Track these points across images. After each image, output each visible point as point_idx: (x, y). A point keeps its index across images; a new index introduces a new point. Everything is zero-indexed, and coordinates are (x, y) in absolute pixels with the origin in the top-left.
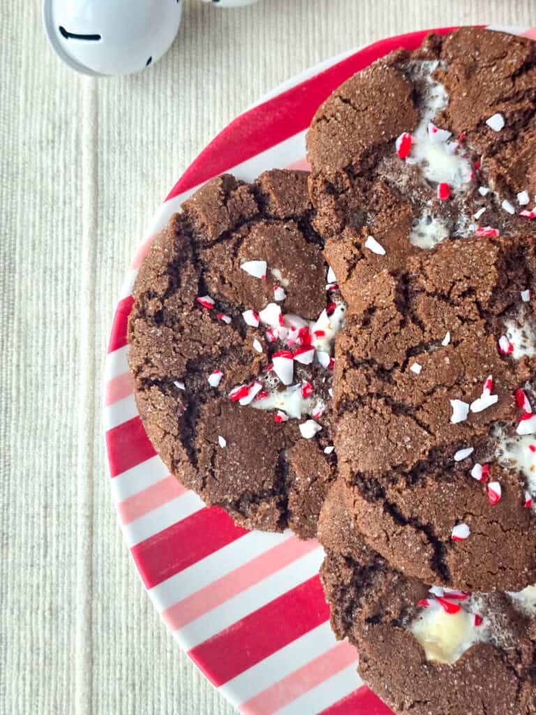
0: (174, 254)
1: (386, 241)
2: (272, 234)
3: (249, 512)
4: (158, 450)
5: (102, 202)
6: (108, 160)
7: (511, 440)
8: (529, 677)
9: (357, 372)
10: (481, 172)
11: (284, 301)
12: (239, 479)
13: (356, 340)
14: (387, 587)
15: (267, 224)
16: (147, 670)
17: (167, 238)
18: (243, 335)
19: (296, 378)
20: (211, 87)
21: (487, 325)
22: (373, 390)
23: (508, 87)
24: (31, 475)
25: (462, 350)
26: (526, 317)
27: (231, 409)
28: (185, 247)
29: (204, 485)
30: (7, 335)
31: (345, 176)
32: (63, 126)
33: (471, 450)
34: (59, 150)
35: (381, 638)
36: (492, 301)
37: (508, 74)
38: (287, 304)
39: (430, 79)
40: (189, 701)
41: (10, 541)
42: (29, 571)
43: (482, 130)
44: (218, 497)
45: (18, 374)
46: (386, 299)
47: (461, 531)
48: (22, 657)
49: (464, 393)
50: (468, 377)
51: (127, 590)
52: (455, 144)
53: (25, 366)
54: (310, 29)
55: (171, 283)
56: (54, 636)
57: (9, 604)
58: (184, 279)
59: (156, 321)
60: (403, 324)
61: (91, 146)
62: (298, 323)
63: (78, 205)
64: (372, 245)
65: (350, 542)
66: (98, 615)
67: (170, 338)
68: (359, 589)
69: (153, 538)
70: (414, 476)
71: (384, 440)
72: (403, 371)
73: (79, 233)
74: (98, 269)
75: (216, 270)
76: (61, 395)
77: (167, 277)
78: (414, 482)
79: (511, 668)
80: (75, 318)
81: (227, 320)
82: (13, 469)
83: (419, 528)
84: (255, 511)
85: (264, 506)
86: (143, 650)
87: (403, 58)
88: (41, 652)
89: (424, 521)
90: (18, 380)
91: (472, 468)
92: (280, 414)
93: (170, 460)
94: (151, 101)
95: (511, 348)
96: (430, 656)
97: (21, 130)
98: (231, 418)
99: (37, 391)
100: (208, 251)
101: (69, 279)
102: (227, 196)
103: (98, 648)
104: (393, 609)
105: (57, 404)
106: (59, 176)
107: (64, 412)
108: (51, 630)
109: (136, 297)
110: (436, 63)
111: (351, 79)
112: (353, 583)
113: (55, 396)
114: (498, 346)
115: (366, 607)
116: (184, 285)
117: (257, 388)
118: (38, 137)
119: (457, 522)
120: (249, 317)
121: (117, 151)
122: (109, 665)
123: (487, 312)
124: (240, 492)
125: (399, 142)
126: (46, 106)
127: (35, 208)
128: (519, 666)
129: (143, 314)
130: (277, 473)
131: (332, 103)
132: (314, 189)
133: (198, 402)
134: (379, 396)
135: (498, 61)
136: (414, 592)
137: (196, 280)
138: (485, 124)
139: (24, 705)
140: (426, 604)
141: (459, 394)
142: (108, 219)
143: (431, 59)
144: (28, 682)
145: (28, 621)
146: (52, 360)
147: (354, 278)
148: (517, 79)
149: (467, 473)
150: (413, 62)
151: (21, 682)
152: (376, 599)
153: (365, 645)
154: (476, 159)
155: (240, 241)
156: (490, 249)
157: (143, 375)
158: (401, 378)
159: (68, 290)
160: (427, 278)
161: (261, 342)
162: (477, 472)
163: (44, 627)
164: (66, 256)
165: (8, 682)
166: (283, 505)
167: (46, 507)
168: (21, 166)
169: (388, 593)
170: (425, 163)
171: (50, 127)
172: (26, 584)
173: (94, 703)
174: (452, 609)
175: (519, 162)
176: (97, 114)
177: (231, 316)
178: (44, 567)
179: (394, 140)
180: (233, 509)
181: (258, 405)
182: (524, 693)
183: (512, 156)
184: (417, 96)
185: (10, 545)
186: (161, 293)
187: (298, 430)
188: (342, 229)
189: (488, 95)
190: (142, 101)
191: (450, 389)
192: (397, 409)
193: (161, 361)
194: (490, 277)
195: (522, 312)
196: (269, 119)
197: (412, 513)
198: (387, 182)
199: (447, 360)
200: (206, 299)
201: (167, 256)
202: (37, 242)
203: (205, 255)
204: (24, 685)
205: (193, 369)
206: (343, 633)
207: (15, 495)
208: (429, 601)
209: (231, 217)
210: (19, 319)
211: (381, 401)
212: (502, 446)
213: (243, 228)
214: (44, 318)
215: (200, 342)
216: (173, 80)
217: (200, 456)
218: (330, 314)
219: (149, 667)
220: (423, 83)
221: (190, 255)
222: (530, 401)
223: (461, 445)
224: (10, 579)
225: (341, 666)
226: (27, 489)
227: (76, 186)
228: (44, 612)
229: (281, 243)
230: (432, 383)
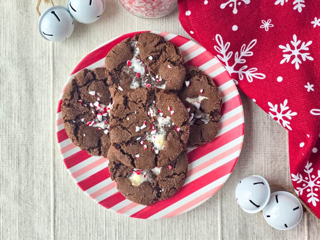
0: (72, 89)
1: (124, 87)
2: (97, 84)
3: (92, 151)
4: (69, 137)
5: (56, 73)
6: (57, 62)
7: (150, 135)
8: (156, 189)
9: (114, 120)
10: (147, 70)
11: (100, 101)
12: (89, 144)
13: (114, 112)
14: (123, 169)
15: (95, 82)
16: (68, 188)
17: (70, 86)
18: (90, 109)
19: (103, 120)
20: (83, 43)
21: (145, 109)
22: (118, 124)
23: (154, 49)
24: (39, 142)
25: (139, 115)
26: (154, 107)
27: (87, 127)
28: (75, 88)
29: (80, 145)
30: (32, 107)
31: (114, 71)
32: (45, 53)
33: (141, 138)
34: (44, 59)
35: (122, 180)
36: (146, 103)
37: (154, 45)
38: (101, 102)
39: (135, 46)
40: (78, 196)
41: (34, 158)
42: (39, 165)
43: (148, 59)
44: (84, 148)
45: (35, 117)
46: (121, 103)
47: (138, 156)
48: (38, 185)
49: (139, 125)
50: (140, 121)
51: (63, 170)
52: (141, 63)
53: (37, 115)
54: (109, 27)
55: (71, 97)
56: (46, 181)
57: (35, 173)
58: (75, 96)
59: (68, 106)
60: (125, 108)
61: (52, 59)
62: (103, 106)
63: (49, 74)
64: (120, 88)
65: (114, 158)
66: (56, 176)
67: (72, 110)
68: (117, 169)
69: (69, 157)
70: (128, 143)
71: (120, 135)
72: (125, 119)
73: (50, 81)
74: (55, 91)
75: (83, 93)
76: (46, 122)
77: (70, 96)
78: (128, 145)
79: (152, 187)
80: (49, 103)
81: (86, 105)
82: (34, 141)
83: (128, 155)
84: (93, 151)
85: (95, 150)
86: (67, 184)
87: (129, 40)
88: (43, 184)
89: (129, 154)
90: (35, 118)
91: (141, 142)
92: (99, 128)
93: (72, 139)
94: (68, 47)
95: (150, 114)
96: (133, 184)
97: (34, 54)
98: (87, 129)
99: (40, 121)
100: (81, 89)
101: (47, 93)
102: (85, 75)
103: (56, 184)
104: (125, 174)
105: (45, 125)
106: (44, 66)
107: (47, 126)
108: (45, 179)
109: (63, 100)
110: (137, 42)
111: (116, 46)
112: (115, 168)
113: (44, 123)
114: (147, 114)
115: (118, 173)
116: (75, 97)
117: (93, 122)
118: (39, 56)
119: (137, 154)
120: (91, 105)
121: (59, 60)
122: (59, 187)
123: (145, 106)
124: (89, 147)
125: (127, 62)
126: (40, 48)
127: (38, 74)
128: (153, 186)
129: (65, 104)
130: (98, 142)
131: (111, 53)
132: (106, 74)
133: (79, 125)
134: (120, 125)
135: (152, 42)
136: (130, 170)
137: (78, 96)
138: (148, 58)
139: (39, 197)
140: (133, 173)
141: (138, 125)
142: (57, 77)
143: (136, 41)
144: (39, 191)
145: (39, 177)
146: (44, 114)
147: (116, 96)
148: (156, 47)
149: (140, 143)
150: (131, 41)
151: (38, 191)
152: (121, 171)
153: (118, 182)
154: (146, 67)
155: (89, 86)
156: (146, 91)
157: (65, 119)
158: (125, 121)
159: (47, 96)
160: (131, 98)
161: (94, 111)
162: (142, 143)
163: (43, 179)
164: (47, 87)
165: (35, 191)
166: (99, 150)
167: (43, 150)
168: (34, 63)
169: (124, 170)
170: (134, 67)
171: (42, 53)
172: (38, 168)
173: (55, 196)
174: (138, 174)
175: (156, 68)
176: (54, 50)
177: (87, 104)
178: (43, 164)
179: (126, 62)
180: (88, 151)
181: (93, 126)
182: (154, 192)
183: (154, 66)
184: (132, 50)
185: (34, 159)
186: (69, 99)
187: (104, 132)
188: (113, 84)
189: (149, 51)
190: (65, 47)
191: (136, 124)
192: (124, 128)
193: (69, 116)
194: (145, 98)
195: (153, 106)
196: (96, 54)
197: (127, 152)
198: (124, 72)
199: (135, 117)
200: (81, 100)
201: (70, 90)
202: (39, 83)
203: (80, 89)
204: (39, 192)
205: (78, 117)
206: (113, 179)
207: (35, 147)
208: (134, 172)
209: (86, 80)
210: (35, 103)
211: (120, 126)
212: (148, 137)
213: (90, 83)
214: (41, 103)
215: (79, 111)
216: (73, 41)
217: (79, 138)
218: (111, 104)
219: (69, 188)
220: (134, 47)
221: (76, 90)
222: (154, 126)
223: (138, 137)
224: (35, 167)
225: (114, 187)
226: (38, 145)
227: (49, 69)
228: (43, 175)
229: (99, 87)
230: (132, 122)
